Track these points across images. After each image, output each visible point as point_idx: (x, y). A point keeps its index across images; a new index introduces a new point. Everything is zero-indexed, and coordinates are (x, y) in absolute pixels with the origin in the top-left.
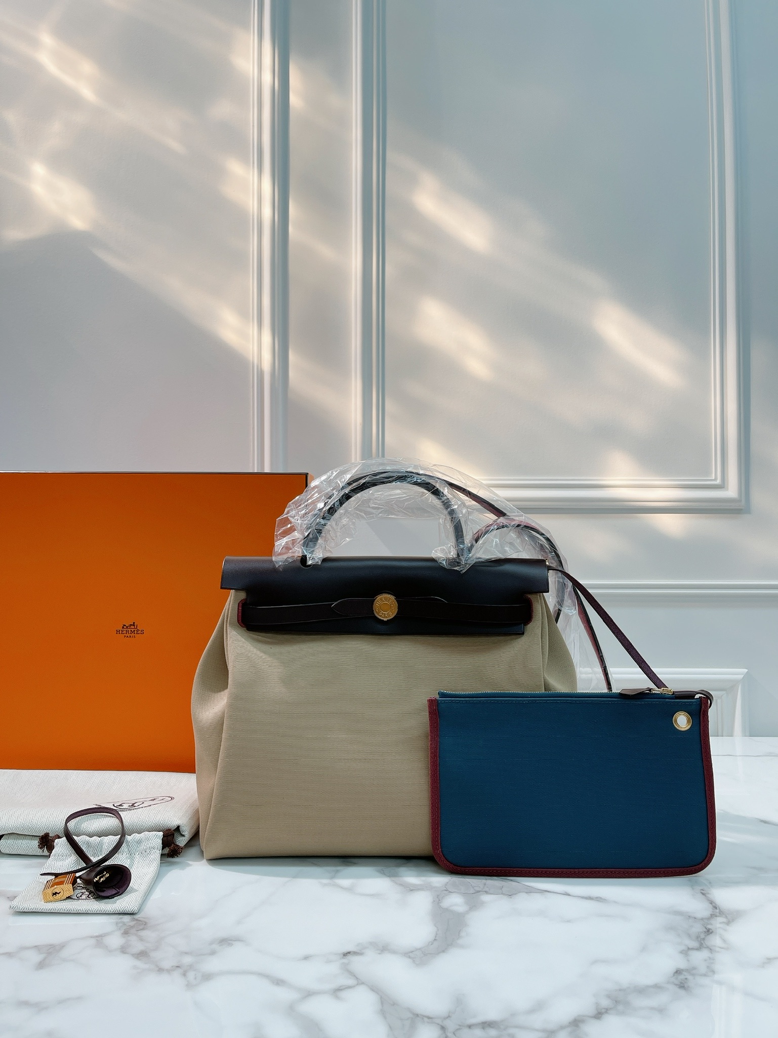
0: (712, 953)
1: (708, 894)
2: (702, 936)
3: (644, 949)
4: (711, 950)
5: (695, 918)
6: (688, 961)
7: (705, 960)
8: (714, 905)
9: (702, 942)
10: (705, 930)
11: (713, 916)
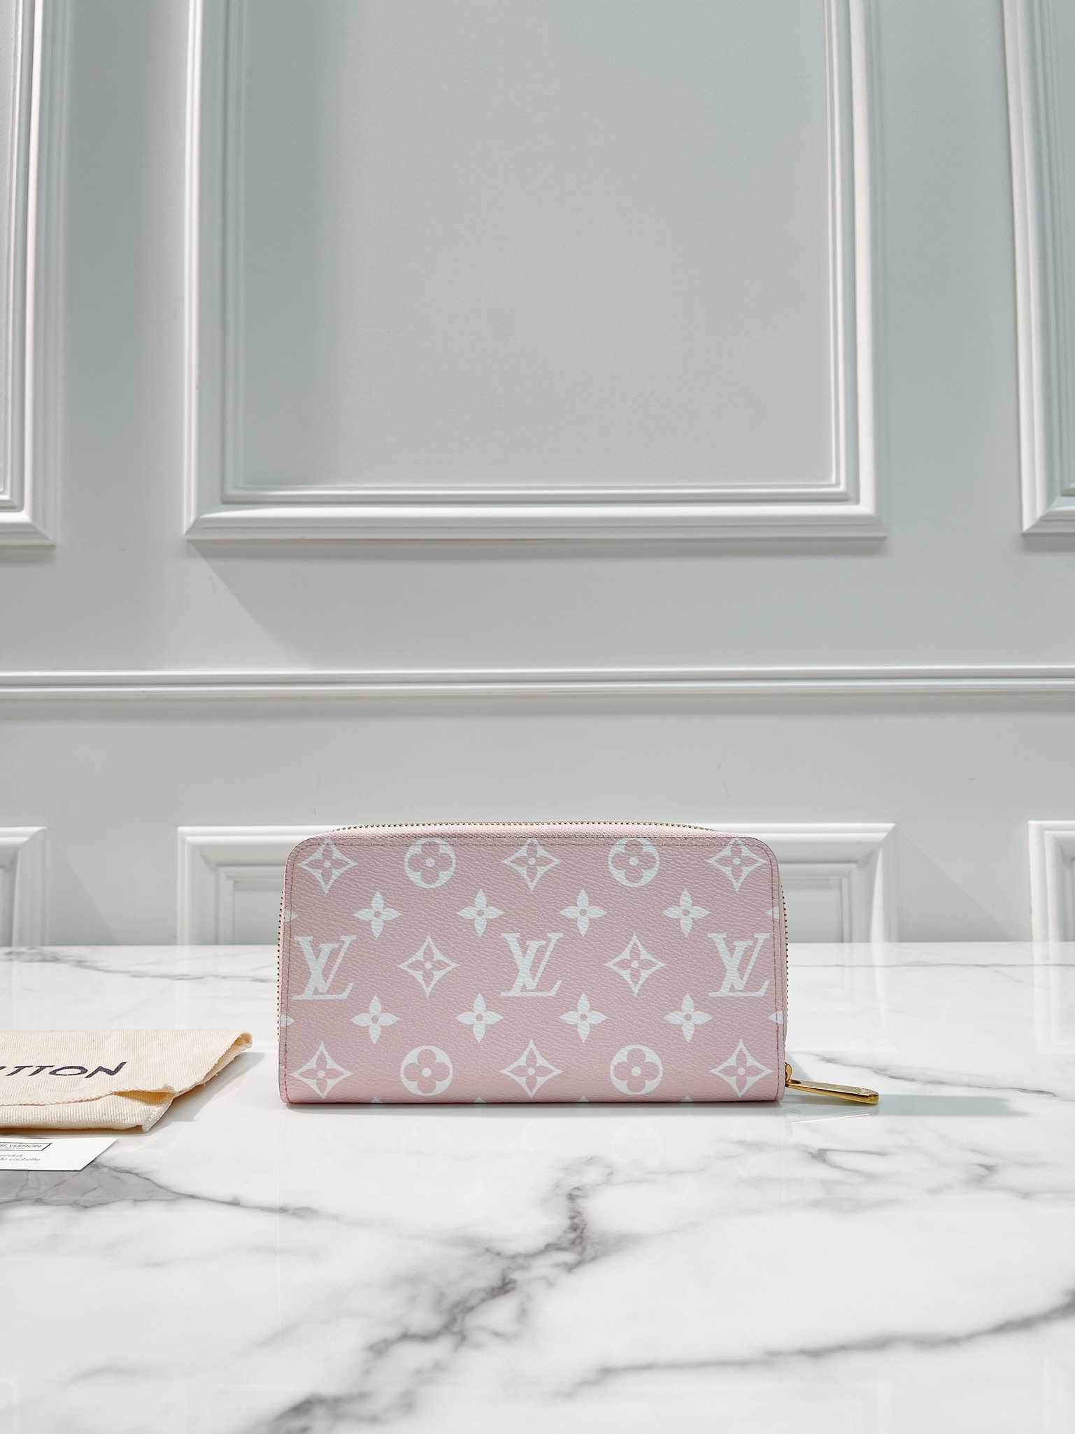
0: (456, 1348)
1: (585, 1197)
2: (472, 1302)
3: (277, 1338)
4: (462, 1337)
5: (499, 1254)
6: (367, 1372)
7: (419, 1372)
8: (576, 1221)
9: (459, 1318)
10: (497, 1283)
11: (550, 1248)
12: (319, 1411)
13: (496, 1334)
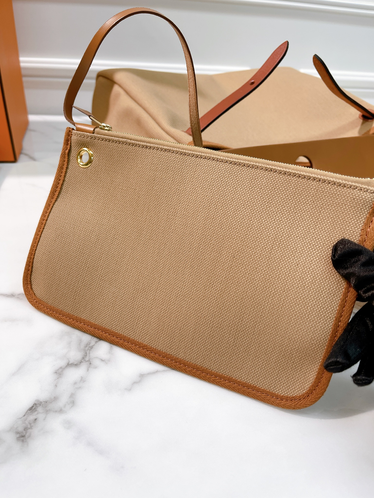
12: (40, 409)
13: (102, 360)
